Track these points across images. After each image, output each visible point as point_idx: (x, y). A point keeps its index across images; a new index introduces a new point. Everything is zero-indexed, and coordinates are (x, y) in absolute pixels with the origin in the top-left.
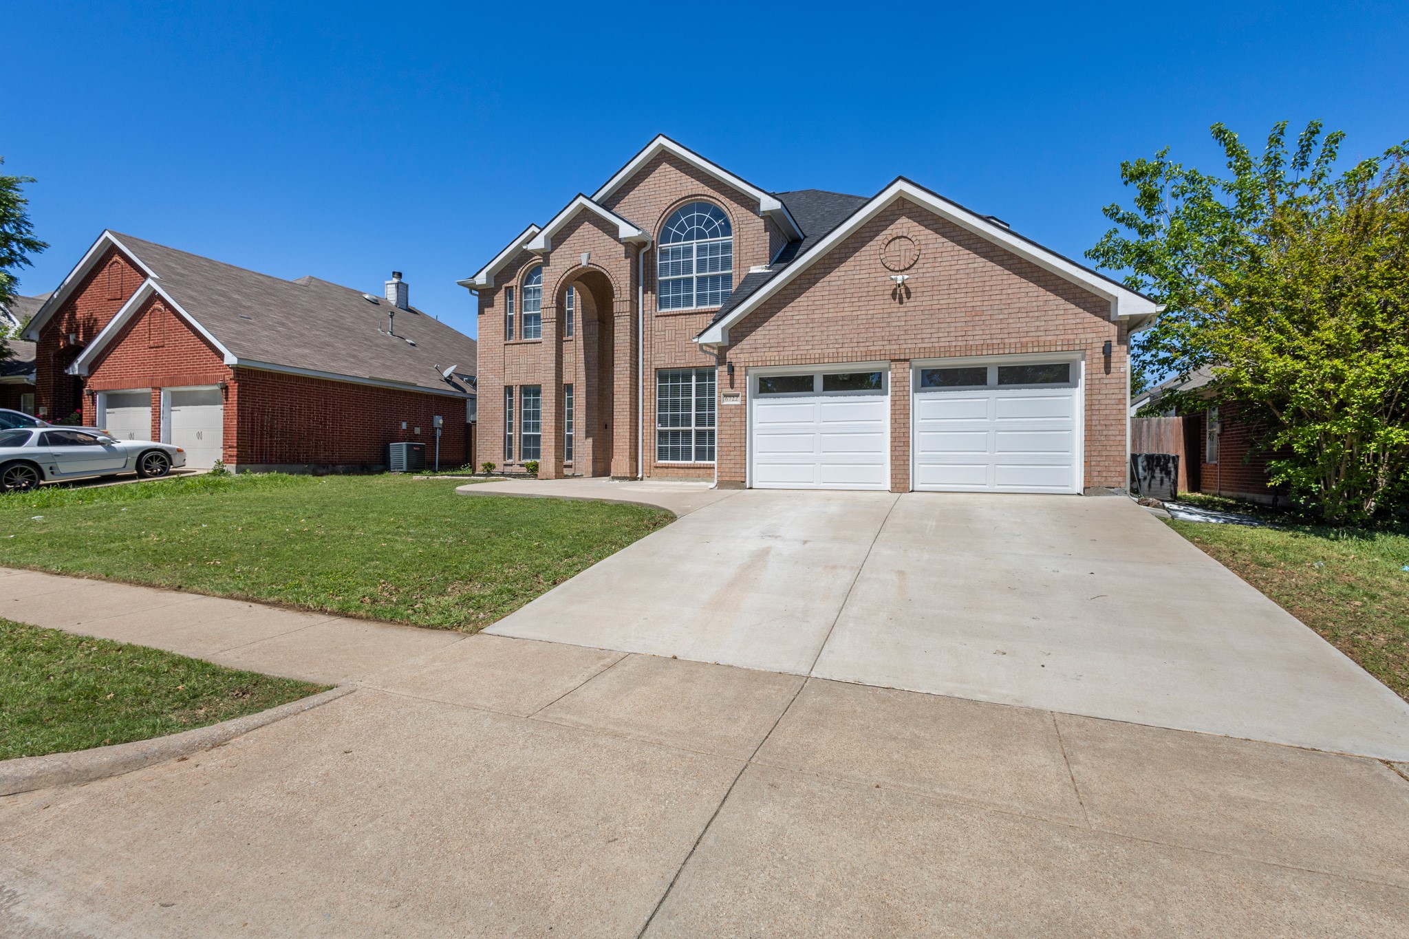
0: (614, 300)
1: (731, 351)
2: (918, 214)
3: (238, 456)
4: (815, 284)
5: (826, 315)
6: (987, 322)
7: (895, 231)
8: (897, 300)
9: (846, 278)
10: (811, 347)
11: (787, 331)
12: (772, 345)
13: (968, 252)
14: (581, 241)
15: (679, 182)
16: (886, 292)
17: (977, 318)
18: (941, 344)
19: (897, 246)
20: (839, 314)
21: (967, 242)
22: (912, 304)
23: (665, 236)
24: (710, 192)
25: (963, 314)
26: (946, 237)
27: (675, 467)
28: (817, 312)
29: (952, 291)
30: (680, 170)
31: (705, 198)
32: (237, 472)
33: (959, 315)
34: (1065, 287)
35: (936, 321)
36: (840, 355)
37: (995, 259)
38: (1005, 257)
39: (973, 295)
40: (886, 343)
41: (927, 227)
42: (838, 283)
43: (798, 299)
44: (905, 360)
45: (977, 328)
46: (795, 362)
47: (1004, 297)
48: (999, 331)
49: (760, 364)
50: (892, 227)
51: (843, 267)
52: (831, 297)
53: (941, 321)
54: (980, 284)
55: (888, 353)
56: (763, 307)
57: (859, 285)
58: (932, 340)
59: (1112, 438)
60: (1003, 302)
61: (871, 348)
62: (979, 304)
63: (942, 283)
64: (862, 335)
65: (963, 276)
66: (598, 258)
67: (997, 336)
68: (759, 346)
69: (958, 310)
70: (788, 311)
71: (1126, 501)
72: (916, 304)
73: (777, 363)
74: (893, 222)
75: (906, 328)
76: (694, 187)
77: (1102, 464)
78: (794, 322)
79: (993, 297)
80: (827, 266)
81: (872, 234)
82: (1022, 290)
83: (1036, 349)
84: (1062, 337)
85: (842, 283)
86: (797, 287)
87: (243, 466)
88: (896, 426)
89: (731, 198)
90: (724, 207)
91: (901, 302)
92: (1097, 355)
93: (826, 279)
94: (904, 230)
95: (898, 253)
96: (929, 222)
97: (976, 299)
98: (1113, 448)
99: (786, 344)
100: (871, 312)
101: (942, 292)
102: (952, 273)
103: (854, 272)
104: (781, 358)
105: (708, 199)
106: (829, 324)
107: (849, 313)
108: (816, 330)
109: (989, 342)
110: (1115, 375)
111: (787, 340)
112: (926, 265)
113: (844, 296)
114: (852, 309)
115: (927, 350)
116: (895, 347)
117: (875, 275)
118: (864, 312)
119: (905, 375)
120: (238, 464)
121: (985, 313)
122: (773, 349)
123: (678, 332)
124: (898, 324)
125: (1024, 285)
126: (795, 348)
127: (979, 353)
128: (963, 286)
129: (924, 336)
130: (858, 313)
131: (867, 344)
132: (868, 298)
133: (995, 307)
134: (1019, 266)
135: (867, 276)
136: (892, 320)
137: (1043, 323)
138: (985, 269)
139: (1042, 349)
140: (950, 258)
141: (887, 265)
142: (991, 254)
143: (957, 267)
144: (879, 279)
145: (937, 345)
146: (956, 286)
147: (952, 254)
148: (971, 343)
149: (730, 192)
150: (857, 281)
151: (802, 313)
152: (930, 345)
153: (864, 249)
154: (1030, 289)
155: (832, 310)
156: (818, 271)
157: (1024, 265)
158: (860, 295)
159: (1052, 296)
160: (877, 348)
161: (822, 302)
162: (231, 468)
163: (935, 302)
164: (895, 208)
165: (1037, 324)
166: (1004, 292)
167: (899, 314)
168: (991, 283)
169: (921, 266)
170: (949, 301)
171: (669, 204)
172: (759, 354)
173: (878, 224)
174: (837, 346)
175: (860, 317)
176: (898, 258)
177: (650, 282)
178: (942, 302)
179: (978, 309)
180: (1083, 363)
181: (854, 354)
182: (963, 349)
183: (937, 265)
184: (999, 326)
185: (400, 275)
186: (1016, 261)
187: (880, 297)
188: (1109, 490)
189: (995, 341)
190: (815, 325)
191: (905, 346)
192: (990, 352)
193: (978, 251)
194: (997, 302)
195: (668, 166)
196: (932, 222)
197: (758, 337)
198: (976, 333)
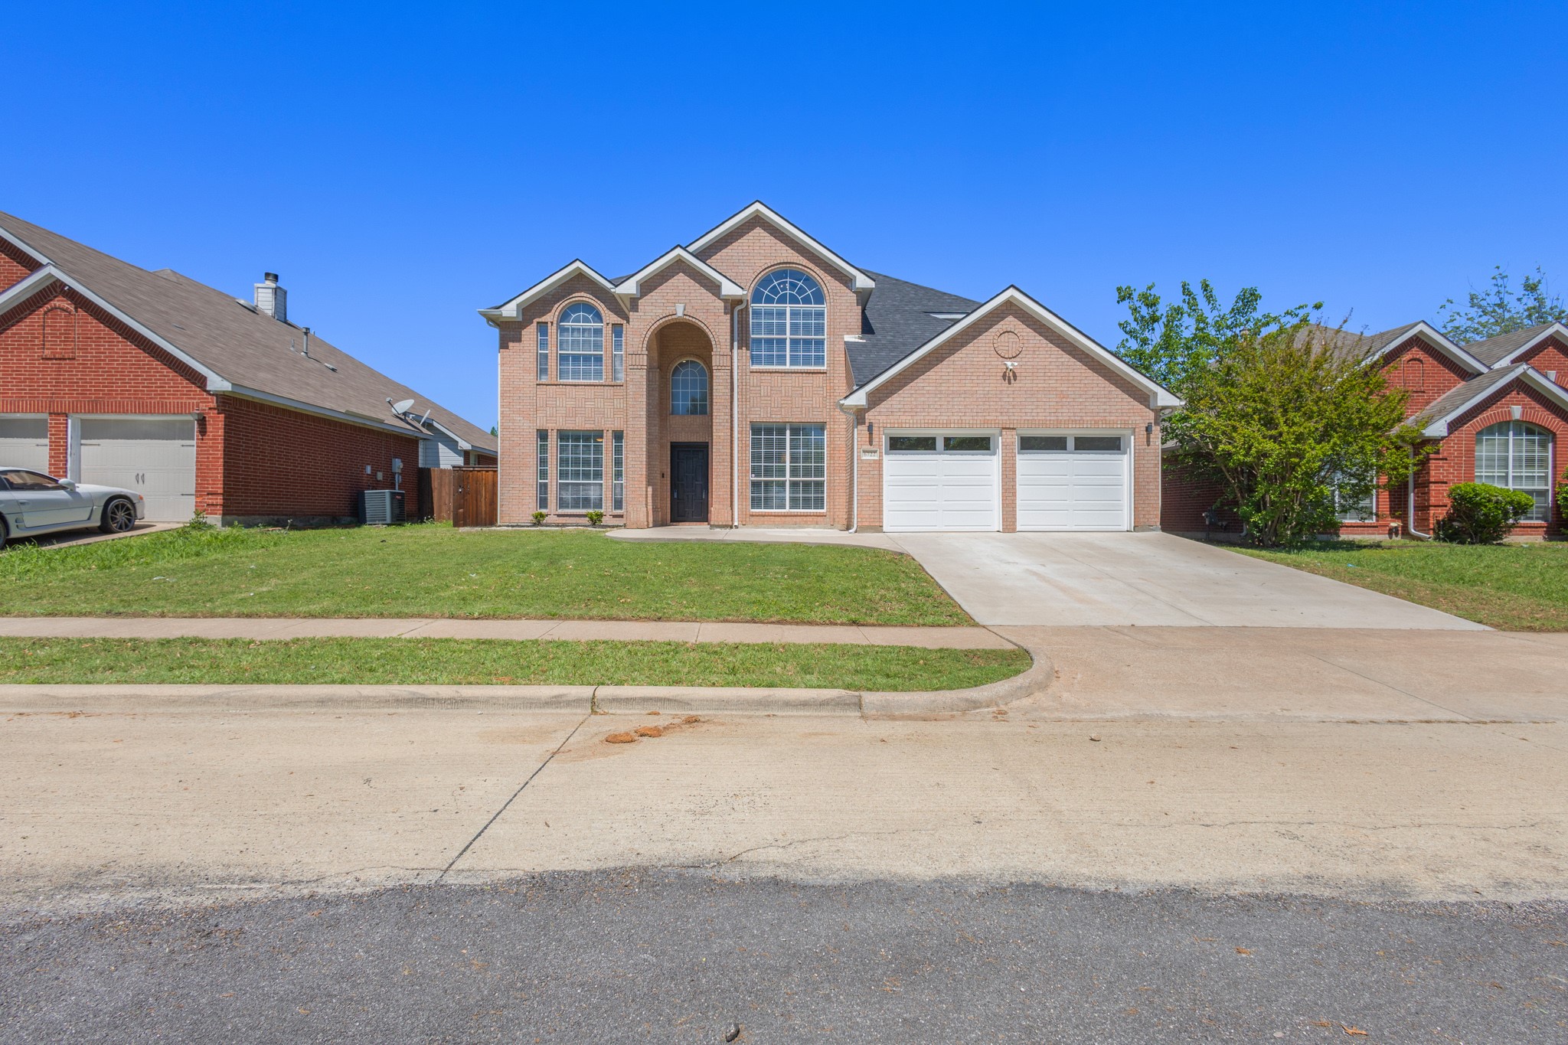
0: (713, 353)
1: (870, 413)
2: (1021, 315)
3: (224, 506)
4: (942, 361)
5: (951, 389)
6: (1071, 404)
7: (1005, 327)
8: (1007, 381)
9: (967, 359)
10: (939, 414)
11: (919, 399)
12: (907, 410)
13: (1057, 349)
14: (675, 291)
15: (774, 248)
16: (998, 374)
17: (1064, 400)
18: (1040, 418)
19: (1006, 338)
20: (962, 389)
21: (1056, 342)
22: (1018, 385)
23: (757, 297)
24: (805, 262)
25: (1055, 396)
26: (1042, 336)
27: (771, 516)
28: (944, 385)
29: (1047, 378)
30: (774, 237)
31: (800, 267)
32: (223, 526)
33: (1051, 396)
34: (1122, 382)
35: (1035, 400)
36: (964, 422)
37: (1076, 356)
38: (1083, 356)
39: (1061, 382)
40: (998, 414)
41: (1028, 326)
42: (961, 363)
43: (928, 373)
44: (1014, 429)
45: (1064, 407)
46: (926, 425)
47: (1082, 385)
48: (1079, 411)
49: (896, 426)
50: (1002, 323)
51: (964, 350)
52: (955, 374)
53: (1039, 400)
54: (1066, 374)
55: (1001, 422)
56: (898, 377)
57: (978, 367)
58: (1033, 414)
59: (1151, 491)
60: (1082, 389)
61: (988, 418)
62: (1065, 389)
63: (1040, 371)
64: (980, 407)
65: (1054, 367)
66: (694, 311)
67: (1079, 414)
68: (895, 410)
69: (1051, 392)
70: (919, 382)
71: (1159, 534)
72: (1021, 385)
73: (911, 426)
74: (1003, 319)
75: (1013, 403)
76: (787, 255)
77: (1146, 509)
78: (925, 392)
79: (1075, 385)
80: (951, 348)
81: (987, 326)
82: (1095, 382)
83: (1104, 426)
84: (1120, 418)
85: (964, 363)
86: (927, 363)
87: (228, 518)
88: (1007, 480)
89: (825, 271)
90: (818, 278)
91: (1010, 383)
92: (1142, 433)
93: (951, 358)
94: (1012, 326)
95: (1007, 344)
96: (1029, 323)
97: (1063, 385)
98: (1152, 498)
99: (918, 410)
100: (987, 389)
101: (1039, 378)
102: (1047, 364)
103: (973, 356)
104: (915, 422)
105: (803, 268)
106: (954, 396)
107: (969, 388)
108: (943, 399)
109: (1072, 418)
110: (1153, 447)
111: (919, 407)
112: (1028, 356)
113: (965, 374)
114: (972, 385)
115: (1030, 422)
116: (1005, 418)
117: (990, 359)
118: (981, 389)
119: (1013, 440)
120: (224, 514)
121: (1070, 396)
122: (907, 414)
123: (773, 389)
124: (1008, 400)
125: (1095, 378)
126: (926, 414)
127: (1066, 426)
128: (1054, 374)
129: (1027, 411)
130: (977, 389)
131: (984, 414)
132: (985, 378)
133: (1077, 393)
134: (1092, 363)
135: (984, 359)
136: (1004, 396)
137: (1108, 407)
138: (1069, 364)
139: (1108, 426)
140: (1045, 353)
141: (999, 352)
142: (1074, 353)
143: (1050, 360)
144: (993, 363)
145: (1036, 418)
146: (1049, 374)
147: (1046, 349)
148: (1060, 418)
149: (824, 265)
150: (976, 363)
151: (931, 385)
152: (1031, 418)
153: (980, 337)
154: (1100, 382)
155: (956, 385)
156: (944, 352)
157: (1096, 363)
158: (978, 374)
159: (1113, 388)
160: (992, 418)
161: (948, 377)
162: (215, 519)
163: (1035, 385)
164: (1005, 308)
165: (1104, 407)
166: (1082, 382)
167: (1008, 392)
168: (1074, 374)
169: (1024, 356)
170: (1044, 385)
171: (763, 268)
172: (895, 417)
173: (992, 319)
174: (960, 414)
175: (978, 392)
176: (1007, 348)
177: (744, 338)
178: (1040, 385)
179: (1064, 393)
180: (1133, 437)
181: (975, 422)
182: (1055, 423)
183: (1036, 356)
184: (1079, 407)
185: (276, 278)
186: (1090, 360)
187: (994, 378)
188: (1149, 528)
189: (1076, 418)
190: (942, 396)
191: (1013, 418)
192: (1074, 426)
193: (1065, 349)
194: (1078, 389)
195: (763, 231)
196: (1031, 323)
197: (894, 403)
198: (1063, 411)
